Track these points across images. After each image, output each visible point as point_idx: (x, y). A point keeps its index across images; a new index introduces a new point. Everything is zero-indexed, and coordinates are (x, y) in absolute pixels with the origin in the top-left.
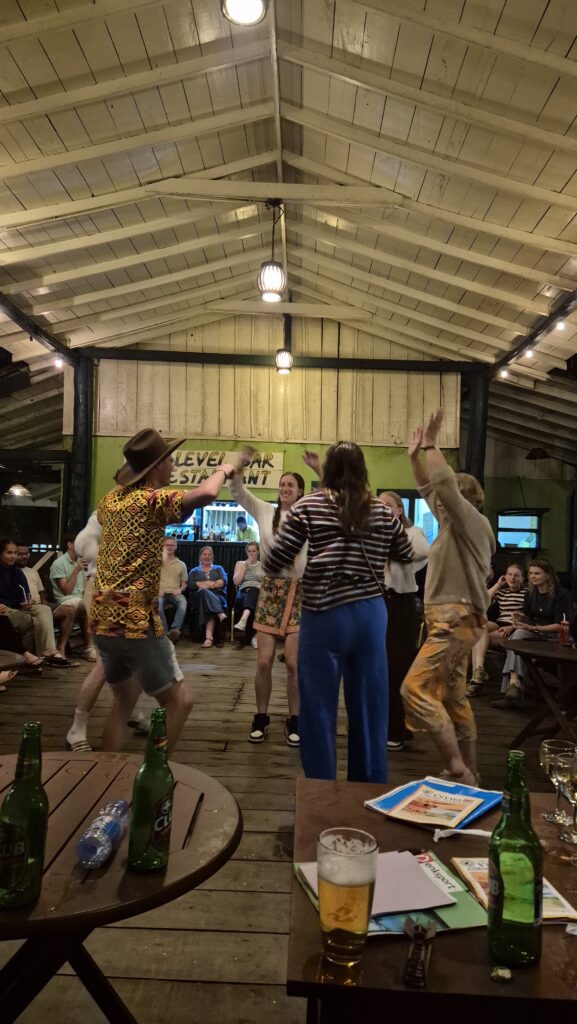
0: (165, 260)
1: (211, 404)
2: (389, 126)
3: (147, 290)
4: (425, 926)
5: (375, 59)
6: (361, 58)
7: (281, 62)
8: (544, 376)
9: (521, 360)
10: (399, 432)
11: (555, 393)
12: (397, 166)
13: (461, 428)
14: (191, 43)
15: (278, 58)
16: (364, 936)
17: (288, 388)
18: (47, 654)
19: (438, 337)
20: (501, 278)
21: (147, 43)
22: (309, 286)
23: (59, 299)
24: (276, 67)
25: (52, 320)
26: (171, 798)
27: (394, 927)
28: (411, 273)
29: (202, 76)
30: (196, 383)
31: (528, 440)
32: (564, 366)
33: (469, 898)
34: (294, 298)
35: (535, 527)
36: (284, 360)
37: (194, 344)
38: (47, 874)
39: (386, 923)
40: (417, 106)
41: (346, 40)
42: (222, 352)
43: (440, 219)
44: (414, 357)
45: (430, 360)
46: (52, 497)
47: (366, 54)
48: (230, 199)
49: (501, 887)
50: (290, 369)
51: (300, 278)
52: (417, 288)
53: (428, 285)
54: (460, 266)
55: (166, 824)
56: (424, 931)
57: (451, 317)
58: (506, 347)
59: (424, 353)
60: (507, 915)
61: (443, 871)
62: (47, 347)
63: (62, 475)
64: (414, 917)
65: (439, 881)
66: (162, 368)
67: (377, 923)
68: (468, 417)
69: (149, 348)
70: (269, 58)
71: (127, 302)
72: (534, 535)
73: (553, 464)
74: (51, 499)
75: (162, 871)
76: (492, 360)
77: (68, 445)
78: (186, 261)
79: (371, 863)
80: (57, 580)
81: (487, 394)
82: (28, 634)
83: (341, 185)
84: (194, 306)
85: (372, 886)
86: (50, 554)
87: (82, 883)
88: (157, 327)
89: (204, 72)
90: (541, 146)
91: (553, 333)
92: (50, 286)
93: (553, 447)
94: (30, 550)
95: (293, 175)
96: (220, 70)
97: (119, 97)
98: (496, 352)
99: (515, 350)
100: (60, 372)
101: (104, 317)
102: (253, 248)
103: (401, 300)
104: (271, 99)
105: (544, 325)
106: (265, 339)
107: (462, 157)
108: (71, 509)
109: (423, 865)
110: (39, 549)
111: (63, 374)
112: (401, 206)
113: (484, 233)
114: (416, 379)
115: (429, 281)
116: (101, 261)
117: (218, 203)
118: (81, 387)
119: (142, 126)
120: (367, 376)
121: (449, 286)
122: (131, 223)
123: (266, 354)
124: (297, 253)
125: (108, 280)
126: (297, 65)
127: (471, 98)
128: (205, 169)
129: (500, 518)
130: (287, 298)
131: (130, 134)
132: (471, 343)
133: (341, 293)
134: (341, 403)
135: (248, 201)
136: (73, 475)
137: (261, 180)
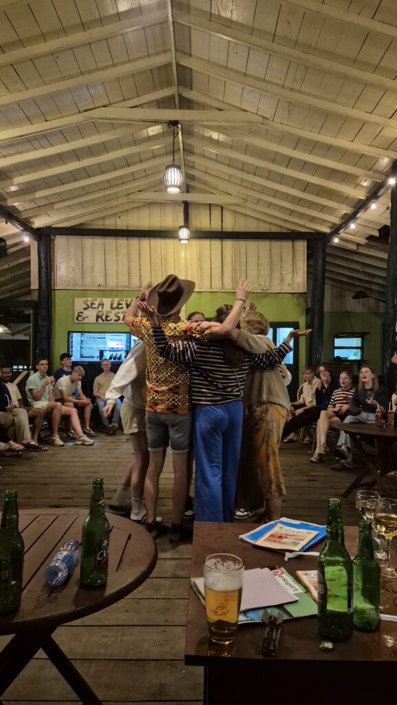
0: (99, 165)
1: (134, 266)
2: (253, 69)
3: (86, 186)
4: (276, 616)
5: (240, 22)
6: (230, 21)
7: (175, 24)
8: (363, 241)
9: (347, 230)
10: (265, 282)
11: (372, 252)
12: (258, 96)
13: (308, 278)
14: (112, 12)
15: (173, 22)
16: (236, 624)
17: (188, 253)
18: (25, 442)
19: (290, 215)
20: (332, 174)
21: (81, 12)
22: (200, 181)
23: (25, 194)
24: (172, 28)
25: (21, 209)
26: (108, 538)
27: (256, 618)
28: (270, 171)
29: (120, 35)
30: (123, 250)
31: (353, 285)
32: (377, 234)
33: (307, 596)
34: (190, 190)
35: (360, 345)
36: (184, 233)
37: (121, 223)
38: (25, 591)
39: (251, 615)
40: (271, 54)
41: (220, 8)
42: (141, 229)
43: (289, 134)
44: (275, 229)
45: (285, 231)
46: (25, 332)
47: (235, 18)
48: (143, 121)
49: (326, 589)
50: (188, 240)
51: (194, 176)
52: (275, 181)
53: (282, 179)
54: (304, 166)
55: (105, 555)
56: (276, 619)
57: (299, 201)
58: (337, 221)
59: (281, 227)
60: (330, 607)
61: (290, 579)
62: (17, 228)
63: (32, 318)
64: (269, 611)
65: (287, 586)
66: (99, 241)
67: (245, 615)
68: (312, 271)
69: (90, 227)
70: (167, 21)
71: (73, 195)
72: (359, 350)
73: (371, 302)
74: (25, 335)
75: (103, 586)
76: (327, 230)
77: (35, 296)
78: (114, 166)
79: (240, 576)
80: (31, 390)
81: (325, 255)
82: (11, 429)
83: (220, 110)
84: (120, 197)
85: (240, 591)
86: (25, 373)
87: (49, 596)
88: (95, 212)
89: (121, 32)
90: (357, 81)
91: (368, 211)
92: (18, 185)
93: (371, 290)
94: (12, 370)
95: (186, 104)
96: (133, 31)
97: (61, 51)
98: (330, 225)
99: (343, 224)
100: (27, 245)
101: (57, 206)
102: (160, 156)
103: (264, 190)
104: (170, 50)
105: (362, 205)
106: (172, 219)
107: (303, 89)
108: (38, 341)
109: (277, 576)
110: (18, 369)
111: (29, 246)
112: (262, 124)
113: (319, 142)
114: (276, 244)
115: (283, 176)
116: (53, 167)
117: (134, 124)
118: (42, 255)
119: (79, 71)
120: (243, 244)
121: (296, 180)
122: (73, 140)
123: (171, 229)
124: (191, 158)
125: (59, 180)
126: (187, 26)
127: (308, 48)
128: (124, 100)
129: (336, 340)
130: (186, 190)
131: (71, 77)
132: (313, 219)
133: (223, 186)
134: (225, 262)
135: (155, 122)
136: (39, 317)
137: (164, 108)
